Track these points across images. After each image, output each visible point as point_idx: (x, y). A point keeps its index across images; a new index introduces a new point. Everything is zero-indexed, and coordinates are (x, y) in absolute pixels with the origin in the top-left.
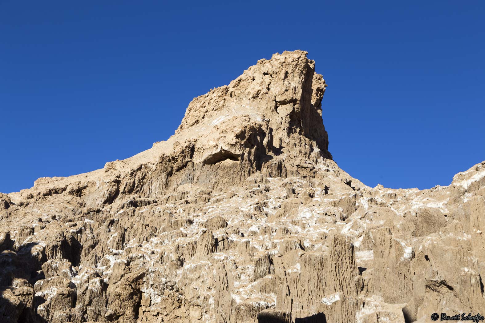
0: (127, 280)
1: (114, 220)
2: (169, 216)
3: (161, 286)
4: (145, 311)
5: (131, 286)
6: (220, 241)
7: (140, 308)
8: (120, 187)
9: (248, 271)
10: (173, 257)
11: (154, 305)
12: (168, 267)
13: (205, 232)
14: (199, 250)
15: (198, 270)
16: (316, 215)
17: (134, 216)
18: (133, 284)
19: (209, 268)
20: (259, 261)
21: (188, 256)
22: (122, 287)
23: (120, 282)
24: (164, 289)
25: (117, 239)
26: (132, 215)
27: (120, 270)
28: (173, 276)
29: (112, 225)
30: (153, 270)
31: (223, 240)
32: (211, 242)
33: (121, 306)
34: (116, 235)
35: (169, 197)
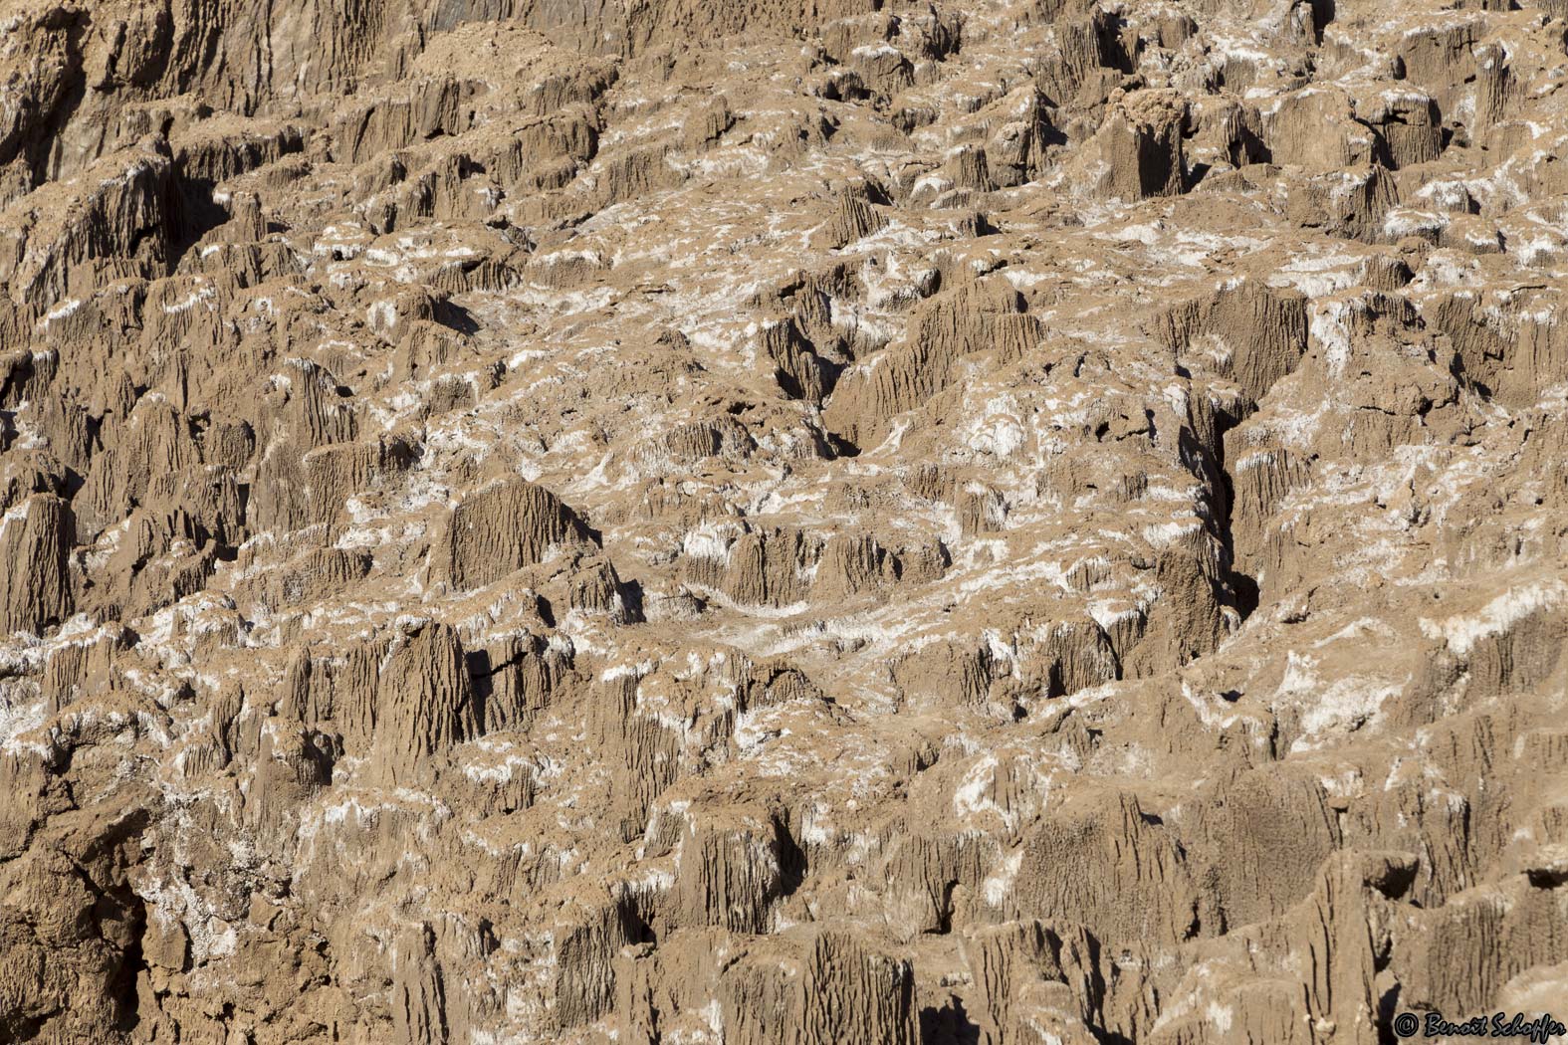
0: (60, 847)
1: (29, 357)
2: (306, 386)
3: (232, 878)
4: (167, 993)
5: (85, 875)
6: (499, 669)
7: (142, 974)
8: (88, 52)
9: (540, 969)
10: (276, 739)
11: (204, 964)
12: (259, 784)
13: (416, 633)
14: (390, 729)
15: (384, 840)
16: (1046, 442)
17: (141, 328)
18: (95, 863)
19: (437, 830)
20: (574, 943)
21: (358, 720)
22: (36, 882)
23: (26, 860)
24: (247, 892)
25: (30, 538)
26: (125, 327)
27: (22, 797)
28: (283, 836)
29: (20, 389)
30: (183, 798)
31: (518, 658)
32: (446, 685)
33: (42, 971)
34: (24, 515)
35: (371, 111)
